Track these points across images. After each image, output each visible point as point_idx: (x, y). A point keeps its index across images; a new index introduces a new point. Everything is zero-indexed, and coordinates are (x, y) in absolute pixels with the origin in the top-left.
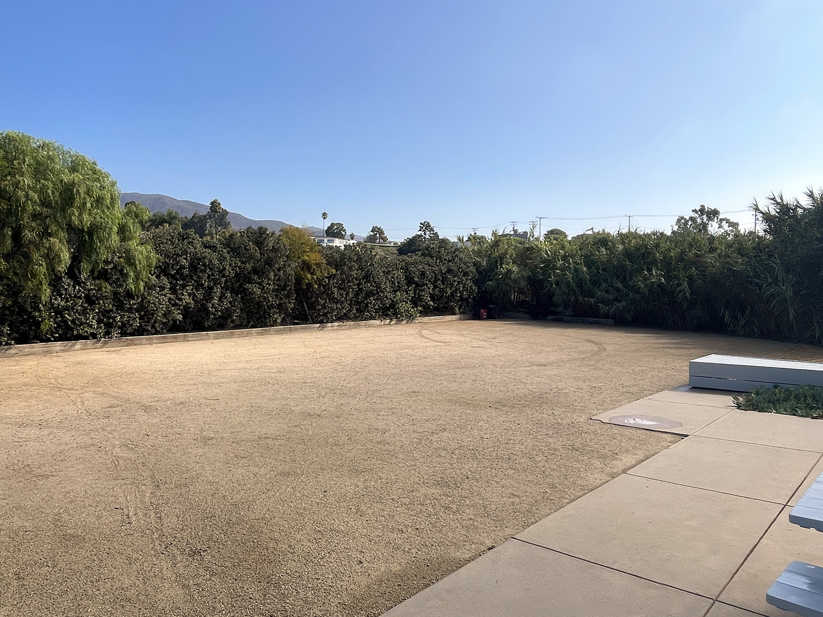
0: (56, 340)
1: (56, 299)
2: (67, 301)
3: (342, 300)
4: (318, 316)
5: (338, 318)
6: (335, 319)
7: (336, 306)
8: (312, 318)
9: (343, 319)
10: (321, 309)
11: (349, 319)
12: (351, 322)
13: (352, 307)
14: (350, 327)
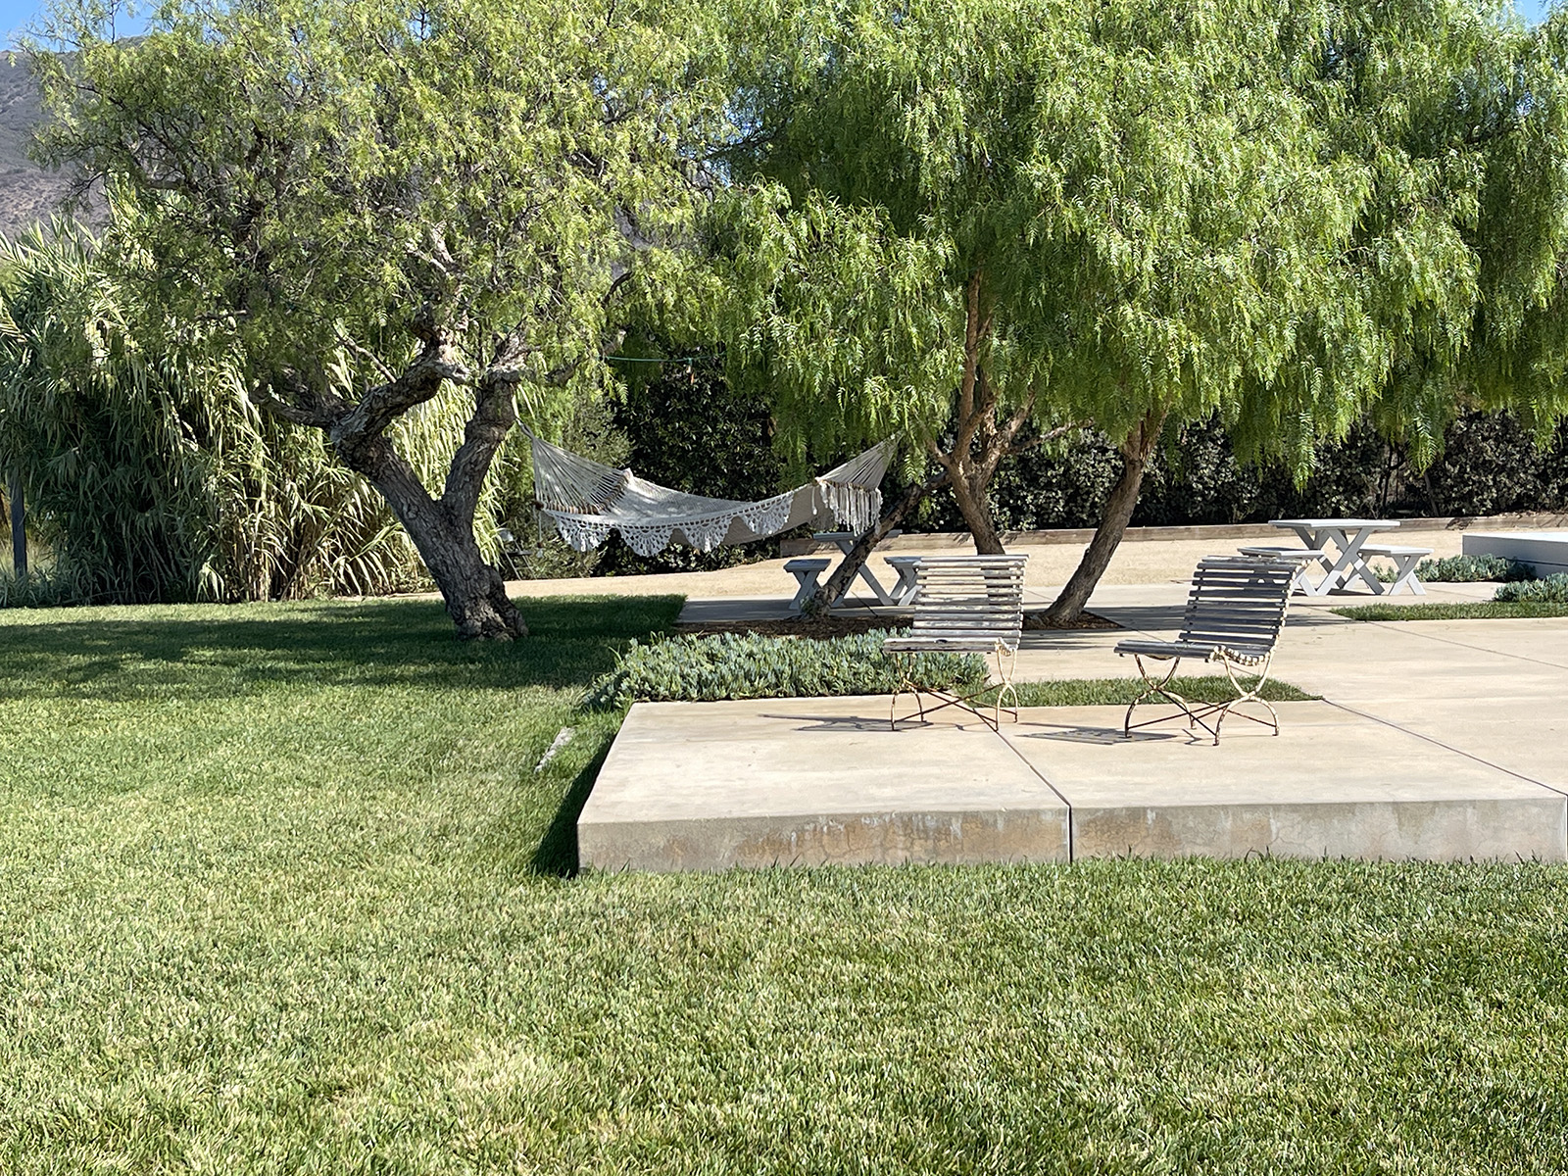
3: (1512, 467)
4: (1448, 500)
5: (1508, 506)
6: (1497, 509)
7: (1494, 480)
8: (1437, 504)
9: (1528, 508)
10: (1452, 487)
11: (1544, 508)
12: (1546, 516)
13: (1547, 482)
14: (1540, 525)
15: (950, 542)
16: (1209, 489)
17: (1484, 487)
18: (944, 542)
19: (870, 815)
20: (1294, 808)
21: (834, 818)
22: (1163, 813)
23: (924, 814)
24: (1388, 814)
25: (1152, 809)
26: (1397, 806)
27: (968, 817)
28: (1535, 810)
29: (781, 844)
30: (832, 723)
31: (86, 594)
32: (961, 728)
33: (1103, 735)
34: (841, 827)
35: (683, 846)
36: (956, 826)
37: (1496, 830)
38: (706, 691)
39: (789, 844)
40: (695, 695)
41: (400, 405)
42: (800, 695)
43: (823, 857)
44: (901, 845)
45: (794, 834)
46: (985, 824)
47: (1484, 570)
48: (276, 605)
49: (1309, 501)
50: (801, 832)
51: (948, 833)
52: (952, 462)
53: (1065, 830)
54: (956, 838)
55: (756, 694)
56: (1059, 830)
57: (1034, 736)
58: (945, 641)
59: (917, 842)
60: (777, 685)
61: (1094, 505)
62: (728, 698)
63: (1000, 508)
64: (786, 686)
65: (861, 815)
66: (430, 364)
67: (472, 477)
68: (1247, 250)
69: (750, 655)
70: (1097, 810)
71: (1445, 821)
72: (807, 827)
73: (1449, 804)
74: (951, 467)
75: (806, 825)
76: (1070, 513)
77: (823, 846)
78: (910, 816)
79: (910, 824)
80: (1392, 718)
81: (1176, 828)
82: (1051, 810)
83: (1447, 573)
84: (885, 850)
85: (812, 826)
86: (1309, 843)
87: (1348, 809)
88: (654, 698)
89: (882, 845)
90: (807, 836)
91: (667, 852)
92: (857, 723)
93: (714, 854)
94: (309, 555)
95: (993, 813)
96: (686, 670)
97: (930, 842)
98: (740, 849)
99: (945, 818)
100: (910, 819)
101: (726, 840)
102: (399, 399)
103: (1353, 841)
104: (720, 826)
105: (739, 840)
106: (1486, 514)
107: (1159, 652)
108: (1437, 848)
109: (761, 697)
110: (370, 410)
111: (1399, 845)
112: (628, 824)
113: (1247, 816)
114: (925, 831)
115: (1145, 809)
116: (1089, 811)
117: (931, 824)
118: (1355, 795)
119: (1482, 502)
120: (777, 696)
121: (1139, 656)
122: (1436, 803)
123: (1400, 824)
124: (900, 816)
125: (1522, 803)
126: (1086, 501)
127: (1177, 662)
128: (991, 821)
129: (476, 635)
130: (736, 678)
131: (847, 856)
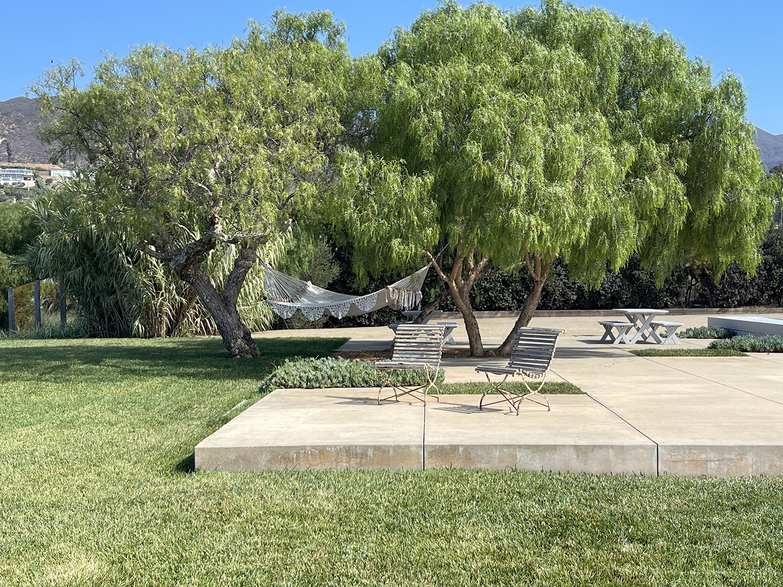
0: (485, 310)
1: (484, 282)
2: (491, 284)
3: (747, 286)
4: (717, 300)
5: (745, 303)
6: (740, 304)
7: (738, 291)
8: (712, 302)
9: (754, 305)
10: (719, 294)
11: (761, 304)
12: (762, 308)
13: (763, 293)
14: (760, 312)
15: (489, 315)
16: (608, 293)
17: (734, 295)
18: (487, 315)
19: (330, 446)
20: (528, 447)
21: (314, 447)
22: (467, 448)
23: (356, 446)
24: (572, 451)
25: (462, 446)
26: (576, 448)
27: (376, 448)
28: (641, 451)
29: (289, 459)
30: (356, 401)
31: (86, 333)
32: (410, 404)
33: (469, 409)
34: (317, 452)
35: (243, 459)
36: (370, 453)
37: (623, 459)
38: (310, 384)
39: (293, 459)
40: (305, 386)
41: (200, 251)
42: (353, 386)
43: (308, 466)
44: (344, 461)
45: (295, 454)
46: (384, 451)
47: (714, 333)
48: (167, 339)
49: (653, 300)
50: (298, 454)
51: (367, 455)
52: (450, 280)
53: (421, 456)
54: (370, 457)
55: (333, 386)
56: (418, 454)
57: (439, 409)
58: (402, 364)
59: (352, 459)
60: (343, 382)
61: (555, 299)
62: (319, 387)
63: (512, 300)
64: (347, 383)
65: (326, 446)
66: (211, 233)
67: (236, 284)
68: (570, 186)
69: (332, 368)
70: (436, 446)
71: (599, 454)
72: (301, 451)
73: (601, 447)
74: (449, 283)
75: (301, 452)
76: (544, 303)
77: (308, 461)
78: (349, 447)
79: (349, 451)
80: (610, 403)
81: (472, 455)
82: (415, 446)
83: (697, 334)
84: (337, 463)
85: (303, 451)
86: (536, 464)
87: (553, 448)
88: (286, 387)
89: (336, 460)
90: (301, 456)
91: (236, 461)
92: (366, 401)
93: (257, 463)
94: (184, 318)
95: (388, 446)
96: (302, 374)
97: (358, 459)
98: (270, 461)
99: (365, 448)
100: (349, 448)
101: (263, 457)
102: (199, 248)
103: (556, 463)
104: (261, 450)
105: (269, 457)
106: (735, 307)
107: (498, 372)
108: (595, 468)
109: (335, 387)
110: (187, 253)
111: (577, 465)
112: (218, 448)
113: (506, 450)
114: (356, 454)
115: (458, 446)
116: (432, 446)
117: (359, 451)
118: (560, 441)
119: (733, 302)
120: (342, 387)
121: (488, 373)
122: (594, 446)
123: (578, 456)
124: (345, 447)
125: (635, 447)
126: (551, 298)
127: (507, 376)
128: (387, 450)
129: (236, 355)
130: (323, 378)
131: (319, 465)
